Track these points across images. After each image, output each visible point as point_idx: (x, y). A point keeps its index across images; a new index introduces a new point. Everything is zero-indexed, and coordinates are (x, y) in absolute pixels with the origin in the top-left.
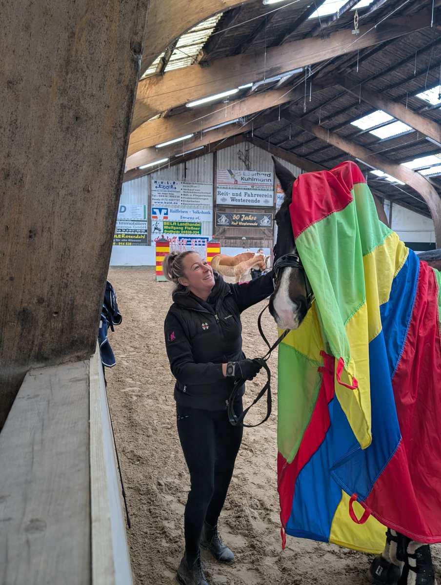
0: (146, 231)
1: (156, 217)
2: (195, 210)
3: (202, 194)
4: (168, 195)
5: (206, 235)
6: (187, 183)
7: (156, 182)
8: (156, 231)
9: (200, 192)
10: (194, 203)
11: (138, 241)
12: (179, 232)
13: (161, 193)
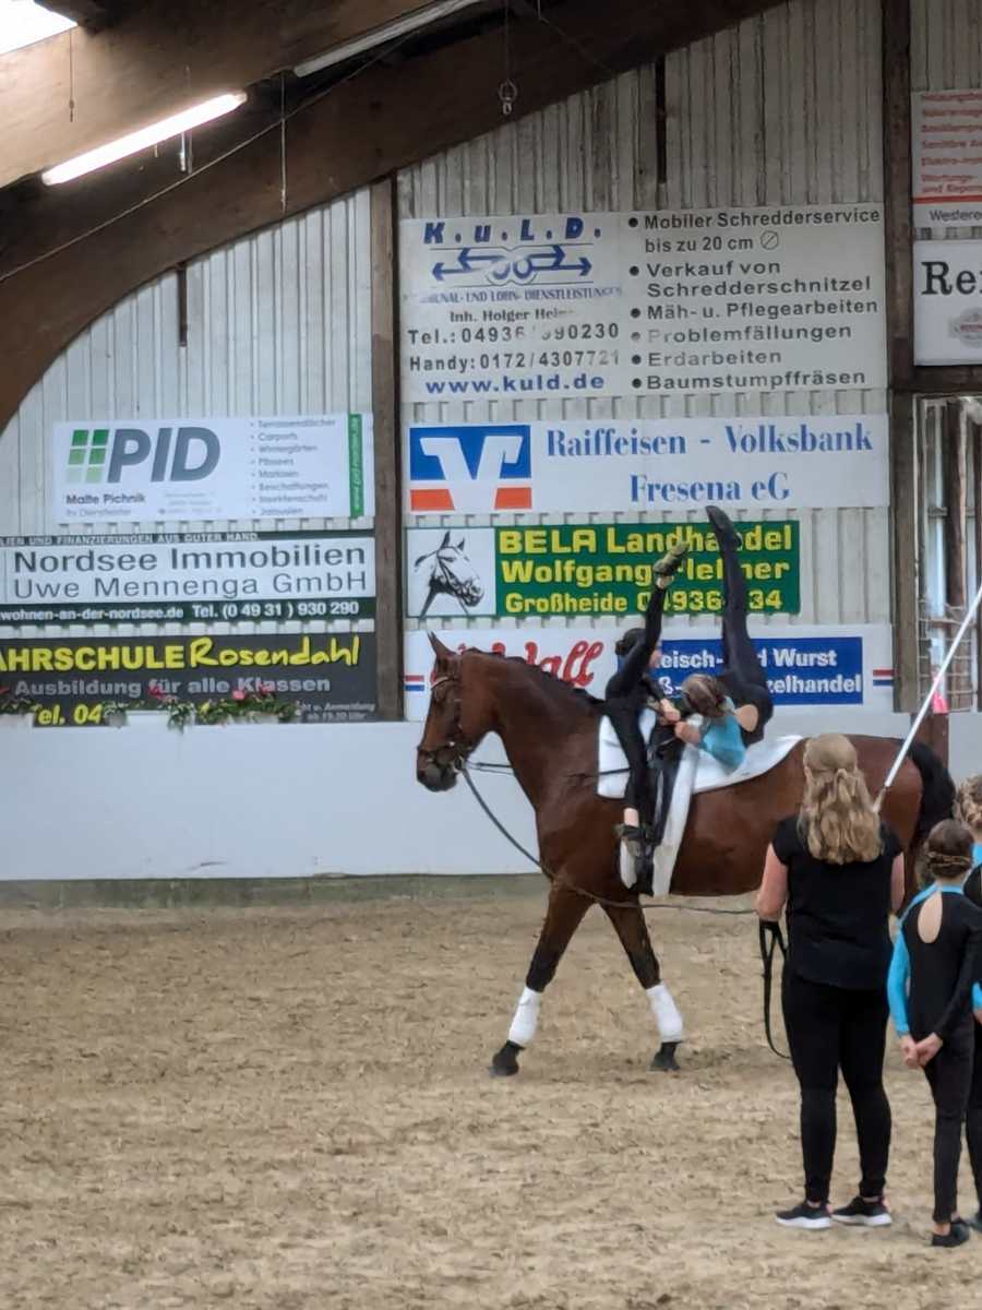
0: (367, 607)
1: (441, 500)
2: (748, 426)
3: (792, 298)
4: (527, 323)
5: (842, 621)
6: (675, 222)
7: (434, 233)
8: (446, 603)
9: (778, 279)
10: (737, 370)
11: (308, 685)
12: (621, 603)
13: (476, 308)
